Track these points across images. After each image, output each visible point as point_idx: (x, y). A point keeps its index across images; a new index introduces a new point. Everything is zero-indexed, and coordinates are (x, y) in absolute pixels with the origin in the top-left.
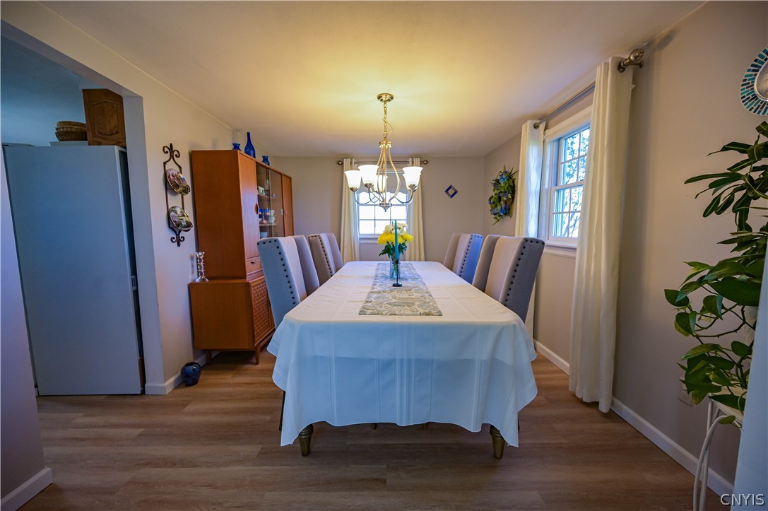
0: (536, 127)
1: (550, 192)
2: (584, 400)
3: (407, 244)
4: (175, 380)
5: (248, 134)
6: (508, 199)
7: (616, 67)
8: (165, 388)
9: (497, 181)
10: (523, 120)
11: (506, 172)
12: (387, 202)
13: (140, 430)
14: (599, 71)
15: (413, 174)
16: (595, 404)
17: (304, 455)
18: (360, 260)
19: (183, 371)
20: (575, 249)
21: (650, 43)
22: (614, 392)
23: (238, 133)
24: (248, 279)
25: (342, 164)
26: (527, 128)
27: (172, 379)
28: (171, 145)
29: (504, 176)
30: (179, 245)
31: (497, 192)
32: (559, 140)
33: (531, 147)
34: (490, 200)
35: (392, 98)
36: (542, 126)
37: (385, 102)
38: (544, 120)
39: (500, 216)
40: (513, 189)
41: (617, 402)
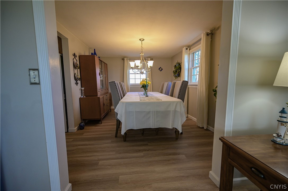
0: (187, 49)
1: (191, 69)
2: (200, 127)
3: (149, 85)
4: (77, 128)
5: (95, 49)
6: (179, 71)
7: (206, 35)
8: (75, 130)
9: (176, 66)
10: (183, 47)
11: (178, 63)
12: (143, 72)
13: (72, 140)
14: (202, 35)
15: (150, 63)
16: (203, 128)
17: (124, 141)
18: (131, 92)
19: (80, 125)
20: (197, 85)
21: (215, 29)
22: (208, 124)
23: (90, 49)
24: (98, 96)
25: (124, 60)
26: (184, 49)
27: (76, 128)
28: (75, 53)
29: (178, 64)
30: (77, 85)
31: (175, 69)
32: (194, 53)
33: (185, 55)
34: (173, 72)
35: (144, 40)
36: (188, 49)
37: (142, 41)
38: (189, 47)
39: (176, 77)
40: (180, 68)
41: (209, 126)
